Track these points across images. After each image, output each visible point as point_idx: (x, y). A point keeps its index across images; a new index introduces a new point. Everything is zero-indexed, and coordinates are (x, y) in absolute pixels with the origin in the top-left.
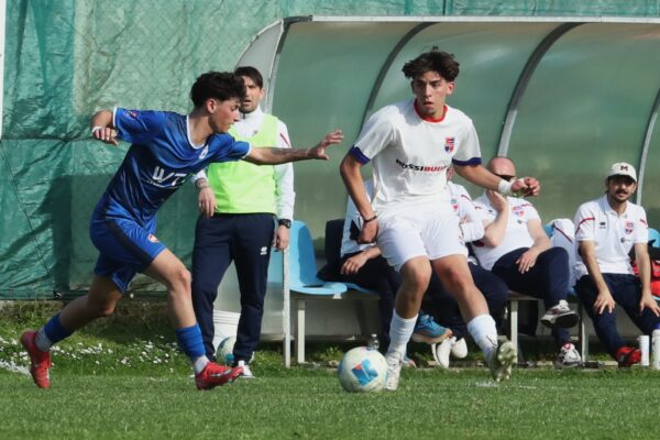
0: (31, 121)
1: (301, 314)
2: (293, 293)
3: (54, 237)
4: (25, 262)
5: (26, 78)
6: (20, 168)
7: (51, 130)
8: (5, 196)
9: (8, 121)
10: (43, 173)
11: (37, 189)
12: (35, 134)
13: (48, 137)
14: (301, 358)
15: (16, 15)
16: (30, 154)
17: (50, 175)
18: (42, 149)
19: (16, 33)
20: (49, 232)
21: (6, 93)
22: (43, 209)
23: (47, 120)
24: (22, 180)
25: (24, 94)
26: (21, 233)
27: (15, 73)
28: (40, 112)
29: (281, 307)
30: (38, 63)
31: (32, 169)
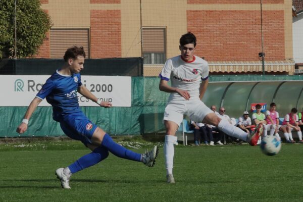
0: (136, 103)
1: (186, 137)
2: (185, 133)
3: (140, 125)
4: (136, 129)
5: (135, 95)
6: (134, 112)
7: (140, 105)
9: (132, 103)
11: (138, 115)
12: (137, 105)
14: (186, 144)
15: (133, 84)
16: (136, 109)
17: (140, 113)
18: (138, 108)
19: (133, 87)
20: (139, 124)
21: (132, 98)
22: (137, 120)
23: (139, 103)
24: (135, 114)
25: (135, 98)
26: (135, 124)
28: (138, 101)
29: (182, 135)
30: (137, 93)
31: (137, 112)
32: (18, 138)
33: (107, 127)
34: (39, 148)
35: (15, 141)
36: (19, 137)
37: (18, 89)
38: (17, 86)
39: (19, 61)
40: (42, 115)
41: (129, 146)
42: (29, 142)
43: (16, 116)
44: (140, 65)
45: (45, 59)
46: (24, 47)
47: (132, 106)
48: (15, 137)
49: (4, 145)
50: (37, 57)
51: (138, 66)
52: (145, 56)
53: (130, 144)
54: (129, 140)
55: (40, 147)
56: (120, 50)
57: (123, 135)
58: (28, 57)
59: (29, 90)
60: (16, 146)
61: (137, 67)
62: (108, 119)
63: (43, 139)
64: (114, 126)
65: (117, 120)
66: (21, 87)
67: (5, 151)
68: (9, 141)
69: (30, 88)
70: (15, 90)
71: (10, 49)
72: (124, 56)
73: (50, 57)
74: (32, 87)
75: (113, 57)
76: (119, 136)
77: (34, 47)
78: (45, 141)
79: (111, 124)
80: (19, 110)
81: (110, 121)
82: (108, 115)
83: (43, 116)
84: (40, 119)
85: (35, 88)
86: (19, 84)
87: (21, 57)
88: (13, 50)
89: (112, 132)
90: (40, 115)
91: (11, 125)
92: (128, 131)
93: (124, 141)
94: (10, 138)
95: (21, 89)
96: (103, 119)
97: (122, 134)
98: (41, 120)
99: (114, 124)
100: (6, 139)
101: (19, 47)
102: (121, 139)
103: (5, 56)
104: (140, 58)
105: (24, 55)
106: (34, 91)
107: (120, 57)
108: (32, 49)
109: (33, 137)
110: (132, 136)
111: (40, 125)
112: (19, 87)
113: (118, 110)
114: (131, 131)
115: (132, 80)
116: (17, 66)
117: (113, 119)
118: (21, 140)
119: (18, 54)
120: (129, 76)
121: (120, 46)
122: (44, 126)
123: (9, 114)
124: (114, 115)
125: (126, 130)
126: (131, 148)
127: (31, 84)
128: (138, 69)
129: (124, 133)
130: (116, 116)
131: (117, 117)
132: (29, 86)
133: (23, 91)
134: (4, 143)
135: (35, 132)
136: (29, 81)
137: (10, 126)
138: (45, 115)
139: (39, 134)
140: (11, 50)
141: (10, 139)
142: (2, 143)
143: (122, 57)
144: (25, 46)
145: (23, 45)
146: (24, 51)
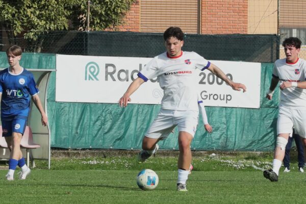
0: (268, 103)
4: (266, 141)
5: (266, 91)
6: (265, 116)
7: (273, 105)
8: (261, 123)
9: (261, 103)
10: (271, 117)
11: (269, 121)
12: (269, 107)
13: (272, 107)
15: (263, 74)
16: (267, 112)
17: (273, 117)
18: (271, 110)
19: (264, 79)
20: (272, 133)
21: (261, 95)
23: (272, 103)
24: (265, 119)
26: (265, 133)
27: (263, 90)
31: (268, 116)
32: (88, 151)
33: (223, 138)
34: (120, 167)
35: (84, 155)
36: (90, 149)
37: (90, 77)
38: (89, 73)
39: (94, 34)
40: (125, 117)
41: (255, 167)
42: (105, 157)
43: (86, 117)
44: (275, 45)
45: (133, 33)
46: (101, 14)
47: (261, 107)
48: (84, 149)
49: (66, 161)
50: (121, 30)
51: (272, 48)
52: (283, 32)
53: (255, 164)
54: (254, 158)
55: (121, 165)
56: (246, 22)
57: (246, 150)
58: (106, 30)
59: (106, 79)
60: (85, 163)
61: (270, 49)
62: (225, 126)
63: (126, 153)
64: (234, 136)
65: (238, 128)
66: (95, 74)
67: (68, 169)
68: (74, 154)
69: (109, 76)
70: (86, 79)
71: (81, 16)
72: (250, 31)
73: (140, 31)
74: (111, 74)
75: (234, 32)
76: (240, 152)
77: (116, 14)
78: (129, 156)
79: (229, 133)
80: (90, 107)
81: (227, 129)
82: (224, 120)
83: (127, 117)
84: (122, 123)
85: (115, 75)
86: (92, 70)
87: (97, 29)
88: (85, 18)
89: (230, 146)
90: (122, 117)
91: (79, 131)
92: (254, 144)
93: (247, 159)
94: (76, 149)
95: (95, 76)
96: (216, 125)
97: (244, 149)
98: (124, 125)
99: (234, 134)
100: (69, 151)
101: (94, 13)
102: (243, 156)
103: (73, 27)
104: (275, 35)
105: (101, 25)
106: (114, 80)
107: (245, 33)
108: (114, 16)
109: (111, 150)
110: (259, 153)
111: (122, 131)
112: (92, 73)
113: (239, 112)
114: (259, 145)
115: (262, 69)
116: (89, 41)
117: (232, 126)
118: (93, 154)
119: (92, 23)
120: (258, 62)
121: (245, 16)
122: (127, 134)
123: (76, 113)
124: (233, 120)
125: (252, 143)
126: (258, 170)
127: (110, 69)
128: (272, 51)
129: (249, 148)
130: (236, 122)
131: (238, 123)
132: (107, 73)
133: (97, 79)
134: (67, 158)
135: (115, 142)
136: (107, 66)
137: (77, 133)
138: (131, 117)
139: (120, 145)
140: (83, 18)
141: (76, 151)
142: (64, 157)
143: (249, 33)
144: (103, 13)
145: (100, 11)
146: (101, 20)
